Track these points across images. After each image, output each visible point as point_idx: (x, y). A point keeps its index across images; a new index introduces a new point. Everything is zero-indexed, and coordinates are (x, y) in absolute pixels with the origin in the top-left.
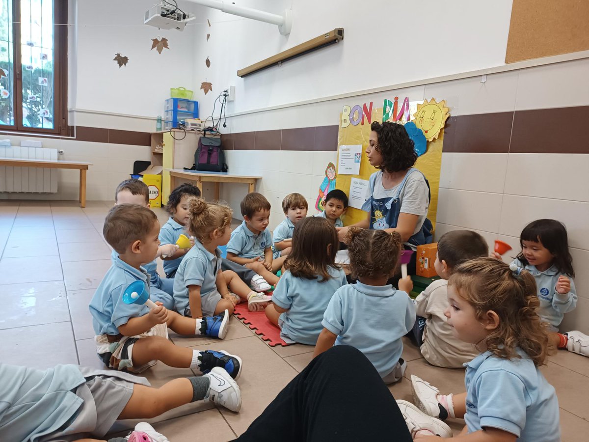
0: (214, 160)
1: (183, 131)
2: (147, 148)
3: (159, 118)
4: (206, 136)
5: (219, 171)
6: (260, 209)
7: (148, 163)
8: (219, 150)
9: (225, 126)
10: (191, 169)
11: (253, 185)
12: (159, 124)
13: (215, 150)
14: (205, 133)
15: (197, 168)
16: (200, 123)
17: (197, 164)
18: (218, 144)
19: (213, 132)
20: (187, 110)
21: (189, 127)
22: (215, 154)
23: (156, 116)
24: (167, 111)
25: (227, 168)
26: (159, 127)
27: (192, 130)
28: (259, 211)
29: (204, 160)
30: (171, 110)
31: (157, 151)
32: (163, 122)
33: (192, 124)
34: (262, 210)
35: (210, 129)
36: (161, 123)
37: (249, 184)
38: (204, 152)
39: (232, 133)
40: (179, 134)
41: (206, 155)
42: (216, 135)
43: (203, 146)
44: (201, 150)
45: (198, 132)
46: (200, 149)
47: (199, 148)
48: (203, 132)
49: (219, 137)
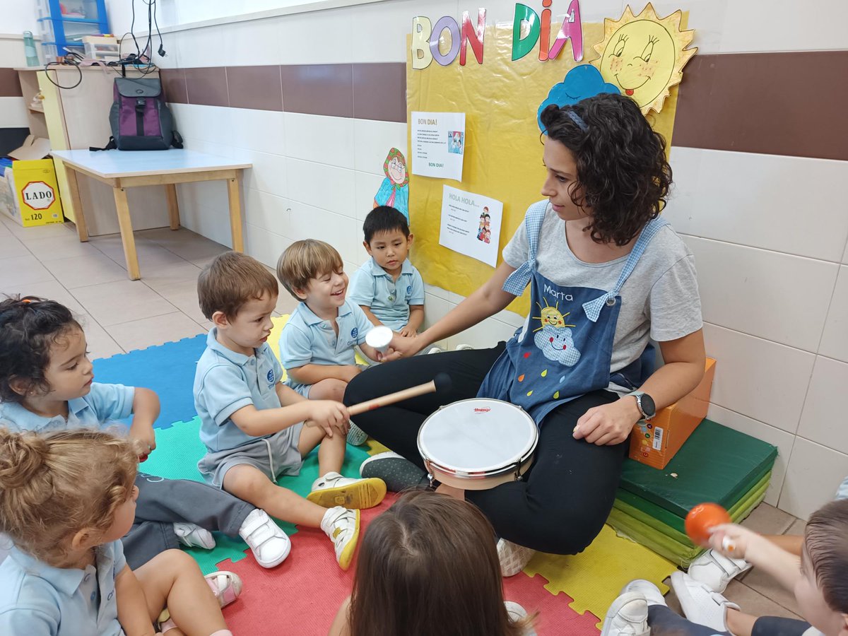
0: (152, 125)
1: (74, 67)
2: (14, 101)
3: (27, 36)
4: (129, 75)
5: (166, 149)
7: (24, 132)
8: (159, 105)
9: (162, 53)
10: (108, 148)
11: (236, 181)
12: (30, 48)
13: (151, 105)
14: (124, 68)
15: (119, 145)
16: (115, 43)
17: (117, 137)
18: (155, 93)
19: (141, 67)
20: (83, 17)
21: (93, 55)
22: (151, 114)
23: (19, 31)
24: (41, 20)
25: (181, 140)
26: (31, 55)
27: (94, 64)
29: (130, 128)
30: (47, 18)
31: (34, 106)
32: (38, 45)
33: (99, 48)
35: (133, 60)
36: (34, 46)
37: (228, 180)
38: (128, 112)
39: (180, 67)
40: (67, 75)
41: (133, 117)
42: (147, 73)
43: (123, 99)
44: (121, 107)
45: (110, 68)
46: (118, 106)
47: (115, 103)
48: (120, 68)
49: (156, 76)
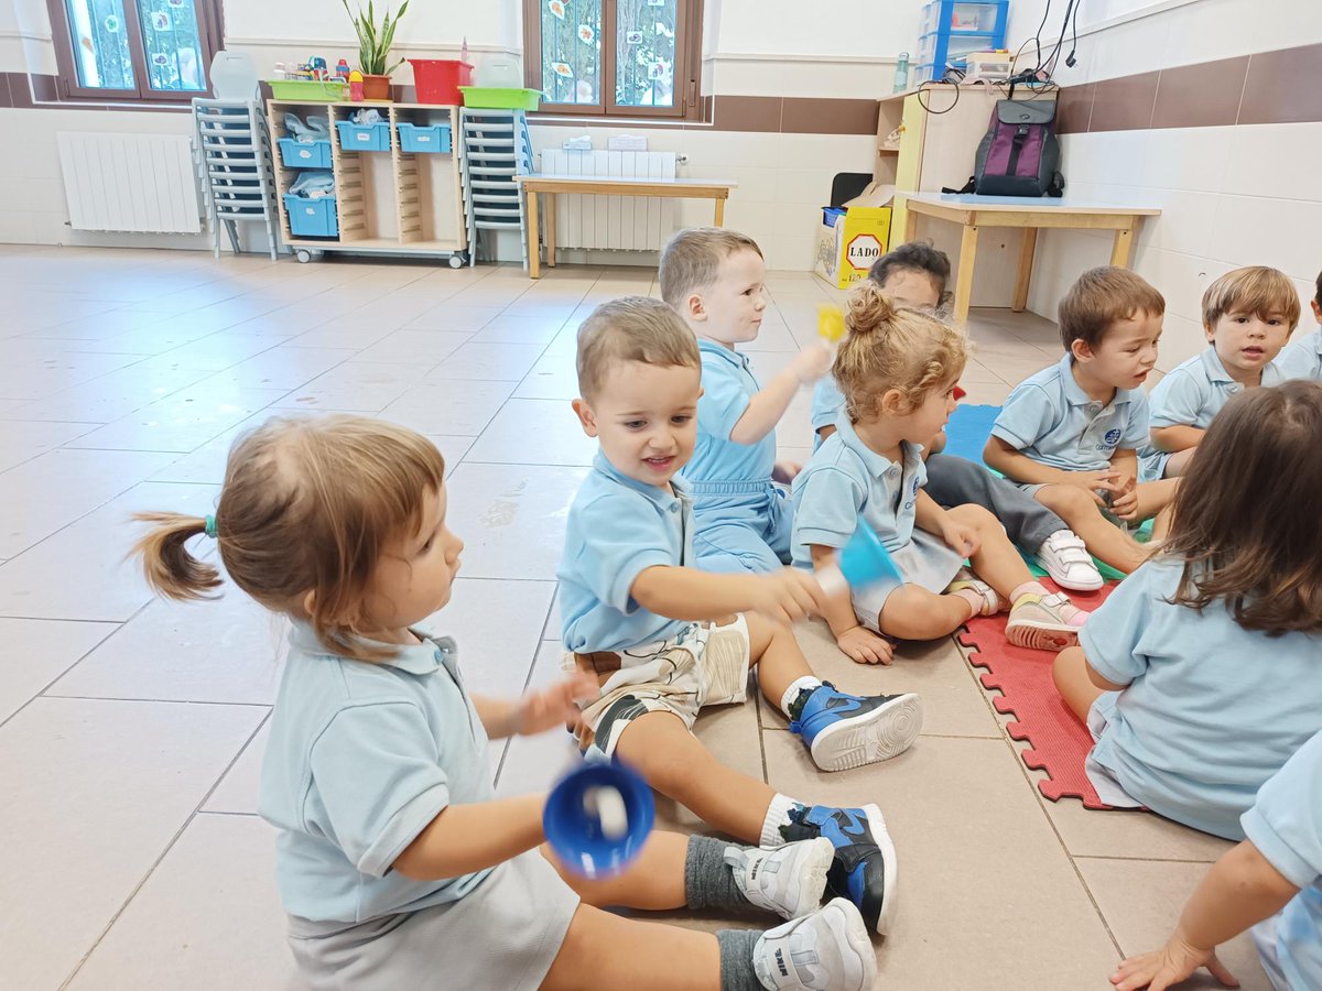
0: (1030, 162)
1: (953, 86)
2: (869, 138)
3: (904, 59)
4: (1016, 97)
5: (1040, 195)
6: (1130, 312)
7: (868, 178)
8: (1046, 135)
9: (1071, 62)
10: (964, 191)
11: (1129, 234)
12: (902, 74)
13: (1035, 135)
14: (1012, 88)
15: (978, 187)
16: (1007, 61)
17: (980, 177)
18: (1045, 118)
19: (1036, 85)
20: (975, 29)
21: (975, 74)
22: (1032, 148)
23: (895, 56)
24: (924, 38)
25: (1062, 185)
26: (901, 83)
27: (976, 83)
28: (1129, 319)
29: (999, 166)
30: (934, 33)
31: (888, 146)
32: (911, 69)
33: (985, 68)
34: (1140, 315)
35: (1029, 77)
36: (906, 71)
37: (1118, 231)
38: (1002, 144)
39: (1089, 81)
40: (941, 96)
41: (1008, 149)
42: (1041, 92)
43: (1001, 126)
44: (995, 137)
45: (995, 87)
46: (992, 136)
47: (989, 132)
48: (1008, 87)
49: (1053, 97)
